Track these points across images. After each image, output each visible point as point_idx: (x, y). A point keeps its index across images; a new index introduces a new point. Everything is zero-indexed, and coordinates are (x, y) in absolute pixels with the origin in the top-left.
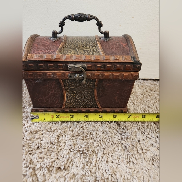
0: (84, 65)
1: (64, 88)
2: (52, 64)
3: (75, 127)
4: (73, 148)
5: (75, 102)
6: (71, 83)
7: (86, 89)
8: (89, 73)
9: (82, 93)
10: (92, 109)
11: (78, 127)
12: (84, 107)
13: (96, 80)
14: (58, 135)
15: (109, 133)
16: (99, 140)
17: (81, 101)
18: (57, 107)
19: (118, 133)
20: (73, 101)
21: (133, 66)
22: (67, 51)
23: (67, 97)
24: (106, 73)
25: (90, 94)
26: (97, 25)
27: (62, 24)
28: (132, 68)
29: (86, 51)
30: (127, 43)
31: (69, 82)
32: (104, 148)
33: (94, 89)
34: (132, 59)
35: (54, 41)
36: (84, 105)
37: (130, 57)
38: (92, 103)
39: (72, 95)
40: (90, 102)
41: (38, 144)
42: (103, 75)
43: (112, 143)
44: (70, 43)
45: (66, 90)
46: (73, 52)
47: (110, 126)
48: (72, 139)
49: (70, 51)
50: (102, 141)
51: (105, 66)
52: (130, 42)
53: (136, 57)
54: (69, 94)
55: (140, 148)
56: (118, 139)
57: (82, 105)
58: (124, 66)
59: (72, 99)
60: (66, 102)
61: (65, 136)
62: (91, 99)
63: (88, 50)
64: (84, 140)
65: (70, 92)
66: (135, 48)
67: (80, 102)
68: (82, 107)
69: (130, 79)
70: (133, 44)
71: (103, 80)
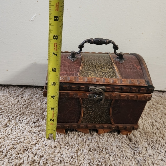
0: (104, 87)
1: (82, 106)
2: (75, 85)
3: (90, 142)
4: (92, 162)
5: (91, 118)
6: (89, 101)
7: (102, 107)
8: (107, 94)
9: (99, 111)
10: (105, 125)
11: (94, 142)
12: (98, 123)
13: (112, 100)
14: (76, 150)
15: (122, 148)
16: (114, 155)
17: (96, 117)
18: (73, 122)
19: (130, 148)
20: (88, 118)
21: (146, 89)
22: (87, 73)
23: (84, 114)
24: (123, 95)
25: (105, 111)
26: (113, 48)
27: (81, 46)
28: (146, 90)
29: (104, 73)
30: (140, 65)
31: (88, 101)
32: (119, 163)
33: (110, 107)
34: (146, 83)
35: (74, 62)
36: (98, 121)
37: (145, 81)
38: (106, 120)
39: (88, 112)
40: (105, 119)
41: (60, 158)
42: (120, 96)
43: (126, 158)
44: (88, 64)
45: (84, 108)
46: (92, 74)
47: (122, 141)
48: (89, 153)
49: (90, 73)
50: (117, 155)
51: (122, 89)
52: (143, 65)
53: (150, 81)
54: (86, 111)
55: (151, 162)
56: (130, 154)
57: (96, 121)
58: (139, 89)
59: (88, 115)
60: (83, 118)
61: (83, 150)
62: (105, 116)
63: (106, 72)
64: (101, 155)
65: (87, 109)
66: (148, 72)
67: (96, 119)
68: (96, 123)
69: (143, 100)
70: (146, 68)
71: (119, 100)
